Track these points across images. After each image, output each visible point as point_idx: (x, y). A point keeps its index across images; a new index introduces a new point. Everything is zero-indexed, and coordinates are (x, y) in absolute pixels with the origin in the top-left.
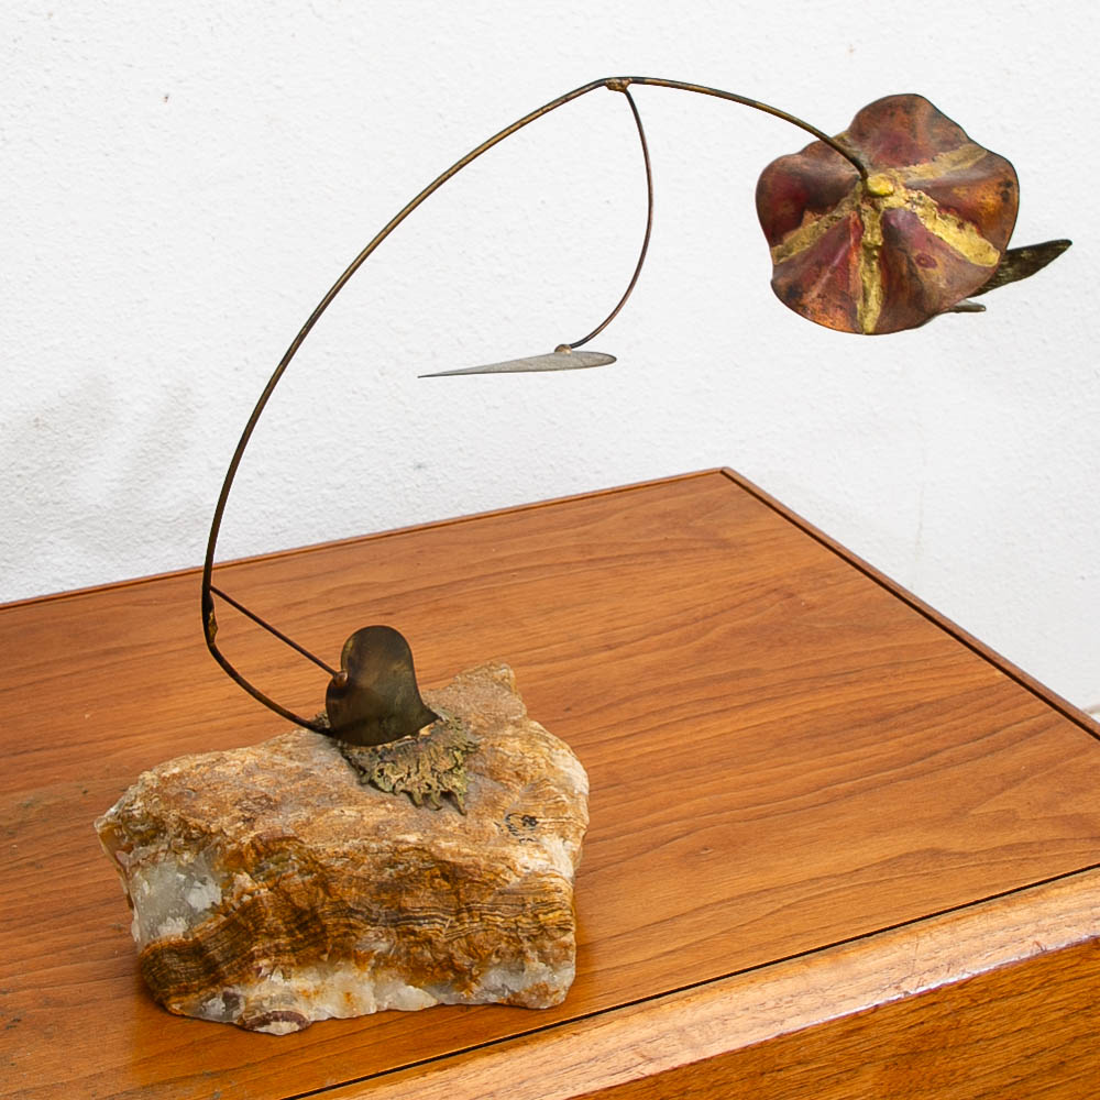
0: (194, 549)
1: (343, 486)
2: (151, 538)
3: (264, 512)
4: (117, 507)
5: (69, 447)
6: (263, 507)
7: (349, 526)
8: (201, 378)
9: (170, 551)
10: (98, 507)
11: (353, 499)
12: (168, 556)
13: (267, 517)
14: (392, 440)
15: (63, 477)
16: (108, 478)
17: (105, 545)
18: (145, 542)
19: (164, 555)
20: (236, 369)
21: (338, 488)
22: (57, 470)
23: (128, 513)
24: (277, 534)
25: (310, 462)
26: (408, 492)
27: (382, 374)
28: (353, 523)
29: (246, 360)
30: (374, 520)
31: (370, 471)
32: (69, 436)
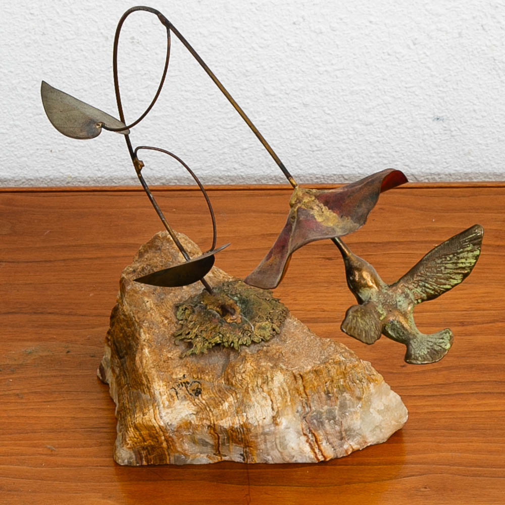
0: (245, 151)
1: (371, 124)
2: (213, 138)
3: (304, 133)
4: (188, 111)
5: (155, 61)
6: (305, 130)
7: (374, 155)
8: (265, 26)
9: (226, 150)
10: (173, 109)
11: (379, 135)
12: (224, 153)
13: (307, 138)
14: (417, 95)
15: (149, 83)
16: (183, 88)
17: (175, 137)
18: (206, 140)
19: (221, 152)
20: (294, 23)
21: (367, 125)
22: (144, 77)
23: (196, 116)
24: (313, 151)
25: (346, 102)
26: (426, 137)
27: (415, 44)
28: (377, 153)
29: (303, 17)
30: (394, 153)
31: (396, 116)
32: (157, 54)
